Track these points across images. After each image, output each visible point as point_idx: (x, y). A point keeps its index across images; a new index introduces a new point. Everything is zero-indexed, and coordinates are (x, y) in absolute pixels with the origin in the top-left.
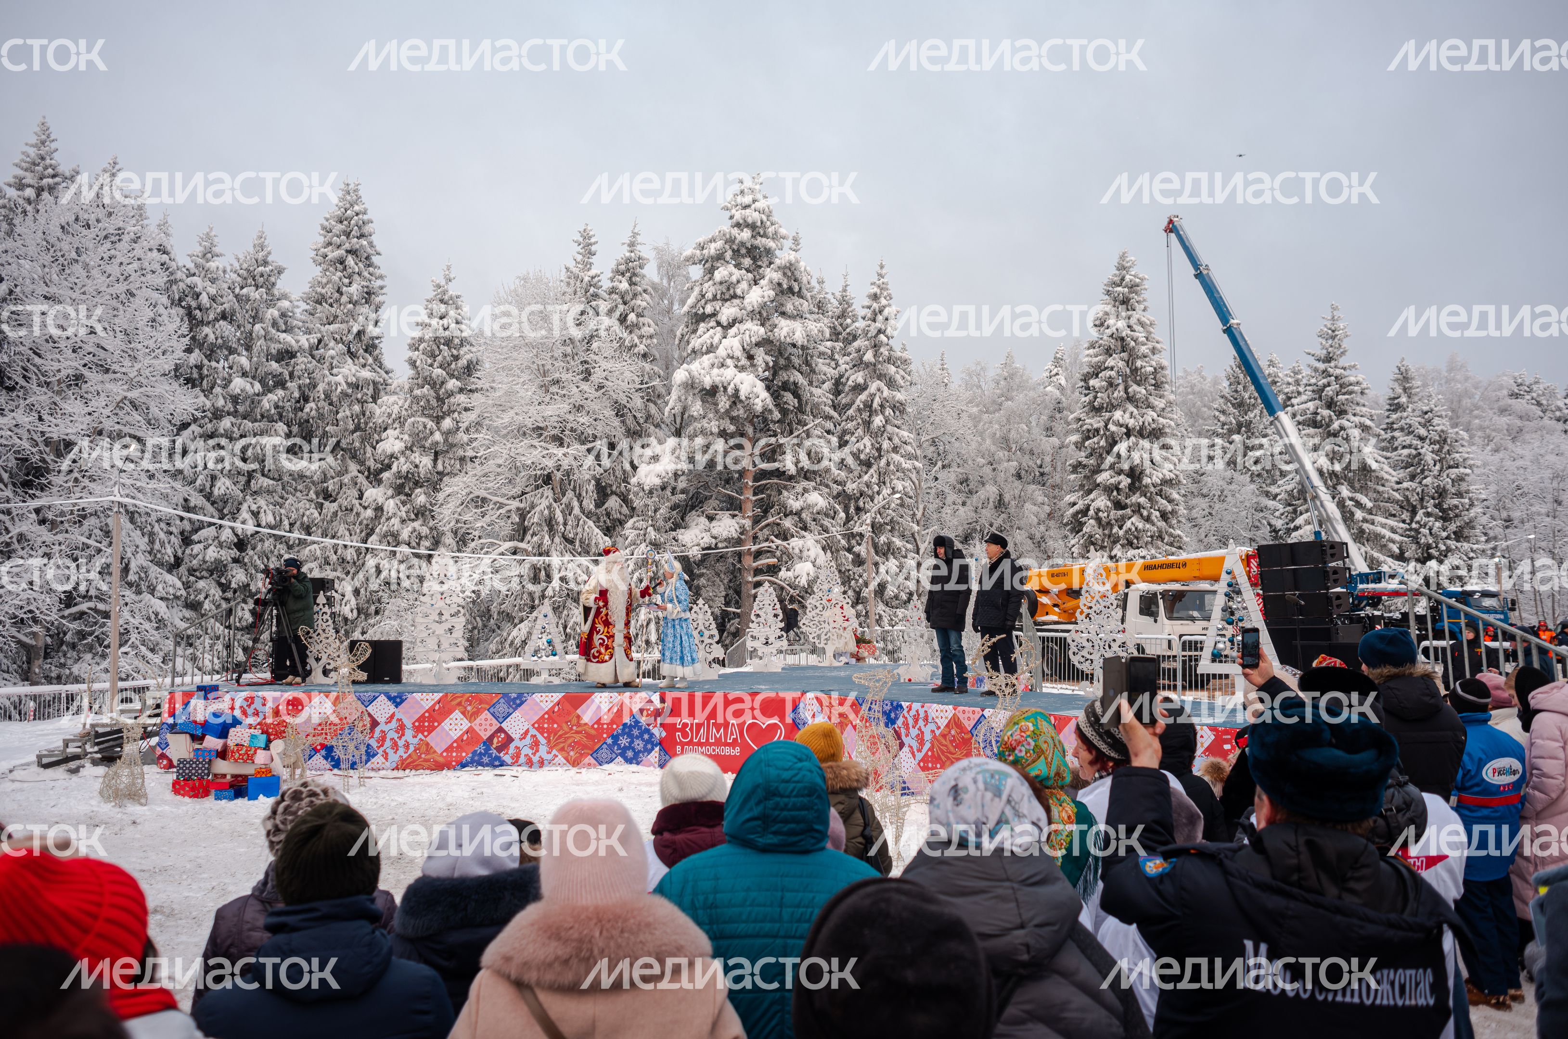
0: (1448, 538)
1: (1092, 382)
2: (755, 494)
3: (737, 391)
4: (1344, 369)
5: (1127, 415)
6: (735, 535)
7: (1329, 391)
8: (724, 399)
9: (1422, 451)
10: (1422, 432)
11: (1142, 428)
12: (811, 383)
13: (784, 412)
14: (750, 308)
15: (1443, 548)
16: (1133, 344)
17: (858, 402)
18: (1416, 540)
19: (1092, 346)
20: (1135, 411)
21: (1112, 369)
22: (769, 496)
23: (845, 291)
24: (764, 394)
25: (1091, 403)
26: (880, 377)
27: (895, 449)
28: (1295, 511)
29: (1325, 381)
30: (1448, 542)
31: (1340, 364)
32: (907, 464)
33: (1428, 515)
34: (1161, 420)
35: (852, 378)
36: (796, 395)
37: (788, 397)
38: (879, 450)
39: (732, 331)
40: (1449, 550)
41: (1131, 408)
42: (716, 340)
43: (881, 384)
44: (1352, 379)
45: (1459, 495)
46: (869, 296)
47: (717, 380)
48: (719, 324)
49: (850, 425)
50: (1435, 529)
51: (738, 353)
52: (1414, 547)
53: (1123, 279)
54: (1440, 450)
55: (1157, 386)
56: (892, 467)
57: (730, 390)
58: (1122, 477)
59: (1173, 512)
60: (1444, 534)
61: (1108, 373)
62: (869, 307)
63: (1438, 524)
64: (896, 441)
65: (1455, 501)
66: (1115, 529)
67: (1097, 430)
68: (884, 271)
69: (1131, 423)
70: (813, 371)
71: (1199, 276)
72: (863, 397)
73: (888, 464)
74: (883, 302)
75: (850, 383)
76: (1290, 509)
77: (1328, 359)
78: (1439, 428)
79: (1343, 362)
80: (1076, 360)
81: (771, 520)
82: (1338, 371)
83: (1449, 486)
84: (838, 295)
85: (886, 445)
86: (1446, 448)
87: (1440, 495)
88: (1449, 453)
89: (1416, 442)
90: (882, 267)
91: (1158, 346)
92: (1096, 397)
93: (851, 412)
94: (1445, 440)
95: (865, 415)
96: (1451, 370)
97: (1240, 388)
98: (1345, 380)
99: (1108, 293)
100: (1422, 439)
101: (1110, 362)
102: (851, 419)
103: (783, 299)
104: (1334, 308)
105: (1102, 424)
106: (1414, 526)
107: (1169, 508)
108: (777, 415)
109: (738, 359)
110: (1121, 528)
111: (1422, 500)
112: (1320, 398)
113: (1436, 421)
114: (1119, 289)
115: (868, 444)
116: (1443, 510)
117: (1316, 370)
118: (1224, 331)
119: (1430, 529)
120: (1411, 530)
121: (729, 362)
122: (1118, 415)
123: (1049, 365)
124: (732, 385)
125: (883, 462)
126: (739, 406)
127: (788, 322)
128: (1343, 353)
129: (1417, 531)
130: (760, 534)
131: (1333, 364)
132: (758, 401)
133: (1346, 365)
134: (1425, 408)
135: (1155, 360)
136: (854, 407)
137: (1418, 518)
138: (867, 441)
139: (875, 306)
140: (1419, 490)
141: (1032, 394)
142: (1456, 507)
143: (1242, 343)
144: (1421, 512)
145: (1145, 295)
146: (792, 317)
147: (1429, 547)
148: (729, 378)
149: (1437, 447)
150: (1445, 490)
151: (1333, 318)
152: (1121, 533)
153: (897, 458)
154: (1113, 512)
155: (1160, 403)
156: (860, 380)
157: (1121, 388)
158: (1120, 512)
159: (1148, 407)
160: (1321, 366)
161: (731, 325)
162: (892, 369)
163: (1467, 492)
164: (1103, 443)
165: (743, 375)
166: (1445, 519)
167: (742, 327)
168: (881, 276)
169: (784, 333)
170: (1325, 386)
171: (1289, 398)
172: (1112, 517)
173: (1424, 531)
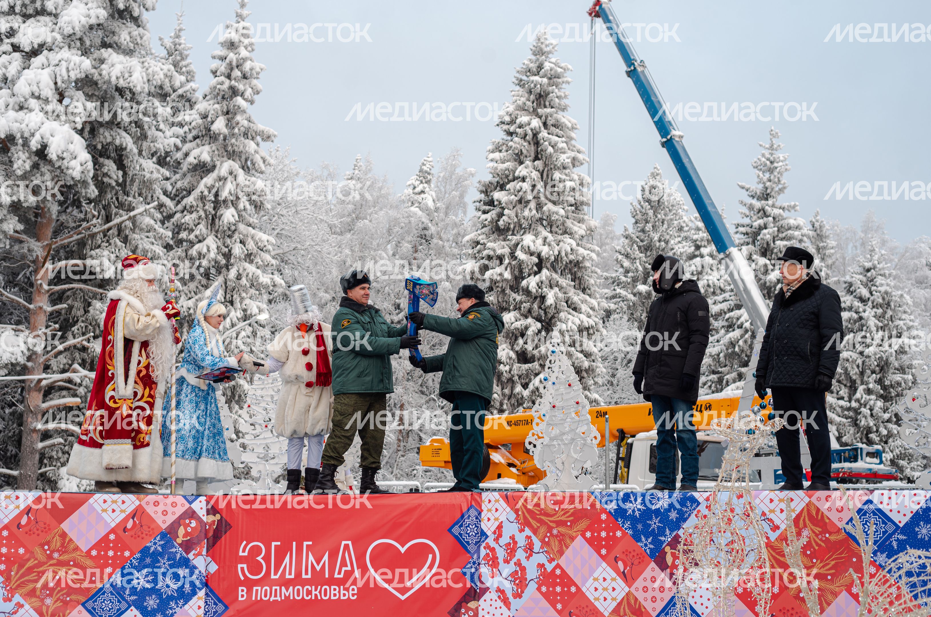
0: (889, 421)
1: (497, 195)
2: (54, 302)
3: (44, 146)
4: (783, 209)
5: (540, 241)
6: (22, 360)
7: (766, 235)
8: (23, 156)
9: (864, 315)
10: (865, 292)
11: (558, 258)
12: (140, 153)
13: (101, 186)
14: (68, 30)
15: (885, 432)
16: (550, 150)
17: (201, 187)
18: (855, 423)
19: (498, 149)
20: (550, 238)
21: (523, 180)
22: (71, 307)
23: (178, 36)
24: (85, 156)
25: (495, 223)
26: (232, 155)
27: (249, 257)
28: (720, 380)
29: (761, 222)
30: (890, 426)
31: (778, 204)
32: (265, 279)
33: (869, 392)
34: (581, 250)
35: (195, 153)
36: (121, 165)
37: (110, 166)
38: (228, 256)
39: (37, 61)
40: (890, 435)
41: (545, 233)
42: (12, 71)
43: (235, 166)
44: (792, 222)
45: (902, 370)
46: (222, 44)
47: (15, 128)
48: (16, 48)
49: (189, 219)
50: (876, 409)
51: (48, 92)
52: (852, 430)
53: (540, 67)
54: (883, 316)
55: (577, 206)
56: (244, 281)
57: (34, 144)
58: (530, 320)
59: (590, 371)
60: (886, 416)
61: (518, 185)
62: (223, 59)
63: (880, 404)
64: (251, 245)
65: (898, 377)
66: (518, 389)
67: (501, 259)
68: (245, 12)
69: (545, 251)
70: (144, 137)
71: (632, 74)
72: (209, 180)
73: (239, 277)
74: (244, 53)
75: (191, 159)
76: (715, 377)
77: (765, 196)
78: (882, 289)
79: (782, 200)
80: (452, 173)
81: (71, 342)
82: (776, 211)
83: (892, 359)
84: (168, 42)
85: (237, 250)
86: (890, 313)
87: (882, 369)
88: (891, 319)
89: (857, 304)
90: (243, 5)
91: (580, 156)
92: (501, 215)
93: (190, 200)
94: (888, 304)
95: (209, 207)
96: (866, 230)
97: (649, 227)
98: (784, 223)
99: (520, 83)
100: (862, 300)
101: (521, 171)
102: (190, 210)
103: (116, 25)
104: (773, 135)
105: (506, 251)
106: (854, 404)
107: (586, 364)
108: (93, 191)
109: (47, 101)
110: (525, 386)
111: (862, 373)
112: (754, 243)
113: (879, 280)
114: (536, 78)
115: (213, 247)
116: (885, 388)
117: (751, 208)
118: (663, 145)
119: (871, 410)
120: (849, 409)
121: (33, 103)
122: (528, 239)
123: (413, 180)
124: (37, 137)
125: (233, 273)
126: (45, 168)
127: (121, 57)
128: (781, 190)
129: (857, 412)
130: (53, 363)
131: (770, 202)
132: (73, 163)
133: (785, 204)
134: (868, 265)
135: (577, 173)
136: (195, 194)
137: (858, 395)
138: (211, 242)
139: (232, 56)
140: (859, 361)
141: (393, 213)
142: (899, 384)
143: (685, 160)
144: (861, 389)
145: (566, 89)
146: (129, 52)
147: (869, 430)
148: (33, 126)
149: (880, 311)
150: (887, 363)
151: (771, 147)
152: (526, 393)
153: (251, 268)
154: (516, 366)
155: (580, 230)
156: (206, 157)
157: (532, 205)
158: (527, 366)
159: (565, 232)
160: (758, 204)
161: (35, 53)
162: (251, 146)
163: (910, 367)
164: (507, 275)
165: (55, 125)
166: (886, 398)
167: (54, 57)
168: (240, 17)
169: (115, 72)
170: (760, 228)
171: (698, 247)
172: (515, 372)
173: (865, 411)
